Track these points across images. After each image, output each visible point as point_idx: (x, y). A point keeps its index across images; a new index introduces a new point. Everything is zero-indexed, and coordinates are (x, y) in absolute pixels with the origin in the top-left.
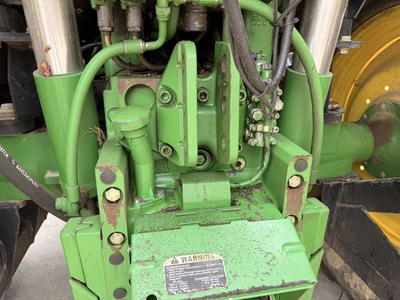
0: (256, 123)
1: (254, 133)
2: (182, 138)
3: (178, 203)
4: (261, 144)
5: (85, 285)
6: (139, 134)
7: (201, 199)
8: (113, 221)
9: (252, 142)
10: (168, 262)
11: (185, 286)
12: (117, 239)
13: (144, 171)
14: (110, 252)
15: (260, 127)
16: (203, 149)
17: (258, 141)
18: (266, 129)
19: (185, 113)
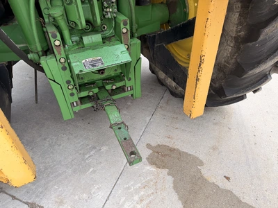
0: (107, 8)
1: (107, 12)
2: (78, 17)
3: (82, 46)
4: (110, 17)
5: (54, 81)
6: (61, 18)
7: (91, 42)
8: (60, 53)
9: (106, 17)
10: (84, 61)
11: (91, 67)
12: (62, 60)
13: (66, 33)
14: (61, 66)
15: (108, 10)
16: (88, 22)
17: (109, 16)
18: (111, 10)
19: (77, 7)
